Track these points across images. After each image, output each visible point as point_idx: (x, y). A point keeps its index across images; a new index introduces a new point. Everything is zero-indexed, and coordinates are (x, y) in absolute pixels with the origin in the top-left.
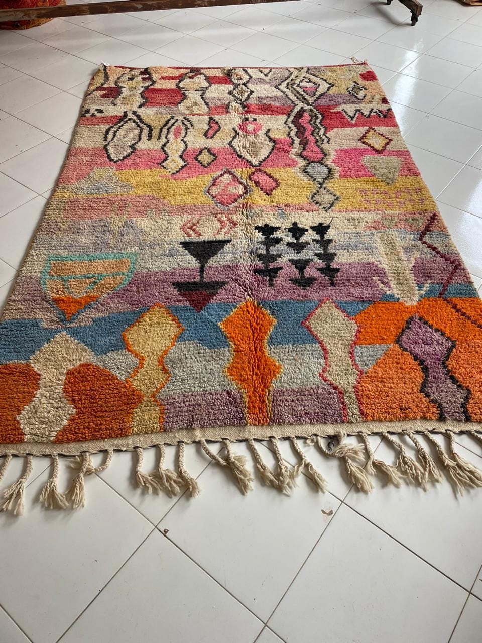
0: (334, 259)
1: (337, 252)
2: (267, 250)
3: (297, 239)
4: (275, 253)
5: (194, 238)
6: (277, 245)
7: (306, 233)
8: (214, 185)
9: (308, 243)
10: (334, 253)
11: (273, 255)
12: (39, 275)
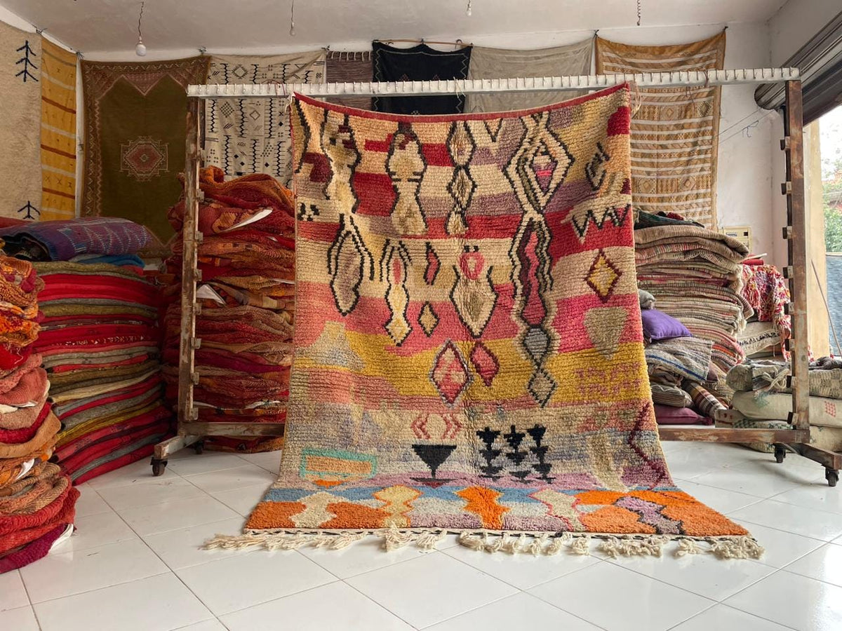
0: (549, 470)
1: (552, 462)
2: (488, 463)
3: (516, 448)
4: (496, 465)
5: (423, 441)
6: (497, 457)
7: (523, 438)
8: (437, 366)
9: (526, 453)
10: (549, 464)
11: (495, 467)
12: (298, 469)
